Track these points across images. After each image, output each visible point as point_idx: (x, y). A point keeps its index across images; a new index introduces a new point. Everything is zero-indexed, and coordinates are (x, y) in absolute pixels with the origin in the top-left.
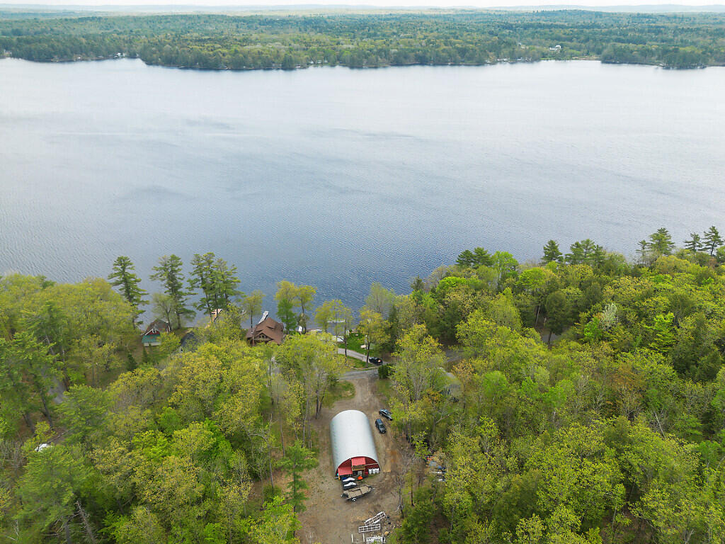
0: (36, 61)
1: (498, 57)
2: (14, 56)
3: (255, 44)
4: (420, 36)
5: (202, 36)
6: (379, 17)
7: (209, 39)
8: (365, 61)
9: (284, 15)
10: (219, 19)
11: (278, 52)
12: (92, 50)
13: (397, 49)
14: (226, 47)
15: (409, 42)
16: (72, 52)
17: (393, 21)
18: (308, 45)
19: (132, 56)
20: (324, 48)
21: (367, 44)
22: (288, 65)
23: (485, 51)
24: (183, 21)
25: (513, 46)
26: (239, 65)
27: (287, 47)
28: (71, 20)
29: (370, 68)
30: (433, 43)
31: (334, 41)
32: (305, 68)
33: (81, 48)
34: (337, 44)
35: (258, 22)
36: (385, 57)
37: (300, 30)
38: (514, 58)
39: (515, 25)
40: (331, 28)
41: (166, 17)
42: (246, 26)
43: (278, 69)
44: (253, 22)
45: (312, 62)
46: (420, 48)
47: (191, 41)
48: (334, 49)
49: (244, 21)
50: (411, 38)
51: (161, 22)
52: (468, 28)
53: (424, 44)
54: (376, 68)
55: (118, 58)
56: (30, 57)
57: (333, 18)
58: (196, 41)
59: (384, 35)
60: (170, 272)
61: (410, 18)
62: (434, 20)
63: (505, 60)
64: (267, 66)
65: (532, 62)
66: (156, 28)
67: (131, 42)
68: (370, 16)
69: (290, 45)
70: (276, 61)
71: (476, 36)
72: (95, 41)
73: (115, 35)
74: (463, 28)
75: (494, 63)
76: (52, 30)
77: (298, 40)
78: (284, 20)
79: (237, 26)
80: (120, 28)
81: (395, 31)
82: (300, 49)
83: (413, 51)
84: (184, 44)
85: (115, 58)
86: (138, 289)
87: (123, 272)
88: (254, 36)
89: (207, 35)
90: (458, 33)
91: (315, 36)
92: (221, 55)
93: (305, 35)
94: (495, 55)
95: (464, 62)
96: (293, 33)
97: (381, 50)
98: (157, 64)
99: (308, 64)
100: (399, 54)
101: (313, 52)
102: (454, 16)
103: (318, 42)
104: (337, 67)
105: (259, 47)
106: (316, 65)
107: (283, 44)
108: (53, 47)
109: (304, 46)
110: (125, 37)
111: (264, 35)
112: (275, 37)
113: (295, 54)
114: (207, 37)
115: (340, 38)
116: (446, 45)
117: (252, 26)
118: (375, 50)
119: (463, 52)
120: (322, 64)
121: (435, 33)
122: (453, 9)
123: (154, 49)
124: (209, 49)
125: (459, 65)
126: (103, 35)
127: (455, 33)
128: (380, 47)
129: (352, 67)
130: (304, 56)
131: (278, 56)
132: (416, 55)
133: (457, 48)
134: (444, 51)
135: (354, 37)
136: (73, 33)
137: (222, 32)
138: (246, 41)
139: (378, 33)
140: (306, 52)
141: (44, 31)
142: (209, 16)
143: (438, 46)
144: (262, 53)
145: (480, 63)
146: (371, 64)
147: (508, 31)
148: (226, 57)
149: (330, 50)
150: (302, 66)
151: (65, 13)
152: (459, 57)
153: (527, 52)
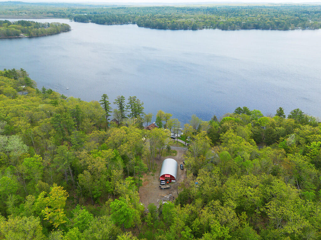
0: (99, 24)
1: (296, 27)
2: (92, 22)
3: (183, 18)
4: (259, 16)
5: (162, 15)
6: (242, 8)
7: (164, 17)
8: (229, 27)
9: (199, 6)
10: (171, 8)
11: (191, 22)
12: (119, 20)
13: (246, 22)
14: (171, 20)
15: (252, 19)
16: (112, 21)
17: (248, 9)
18: (205, 19)
19: (134, 23)
20: (212, 21)
21: (232, 19)
22: (194, 28)
23: (289, 24)
24: (157, 9)
25: (305, 22)
26: (174, 27)
27: (196, 20)
28: (115, 8)
29: (231, 30)
30: (264, 19)
31: (217, 18)
32: (201, 29)
33: (115, 19)
34: (218, 19)
35: (187, 9)
36: (239, 25)
37: (204, 13)
38: (304, 27)
39: (310, 11)
40: (218, 12)
41: (150, 8)
42: (181, 11)
43: (190, 29)
44: (185, 10)
45: (205, 27)
46: (257, 21)
47: (157, 17)
48: (216, 21)
49: (181, 9)
50: (254, 17)
51: (148, 10)
52: (284, 13)
53: (259, 20)
54: (234, 30)
55: (129, 24)
56: (97, 22)
57: (220, 8)
58: (159, 17)
59: (241, 15)
60: (120, 102)
61: (257, 8)
62: (268, 9)
63: (299, 28)
64: (185, 28)
65: (314, 29)
66: (145, 12)
67: (134, 18)
68: (238, 7)
69: (197, 19)
70: (190, 26)
71: (287, 16)
72: (121, 17)
73: (129, 14)
74: (282, 13)
75: (293, 29)
76: (107, 12)
77: (201, 17)
78: (198, 9)
79: (178, 11)
80: (132, 11)
81: (247, 13)
82: (201, 21)
83: (253, 23)
84: (154, 18)
85: (127, 24)
86: (109, 107)
87: (104, 100)
88: (184, 15)
89: (164, 15)
90: (279, 15)
91: (210, 15)
92: (167, 23)
93: (205, 15)
94: (294, 25)
95: (277, 28)
96: (201, 14)
97: (238, 22)
98: (142, 26)
99: (203, 28)
100: (246, 24)
101: (206, 22)
102: (280, 7)
103: (210, 18)
104: (216, 29)
105: (184, 20)
106: (207, 28)
107: (194, 19)
108: (106, 19)
109: (203, 20)
110: (133, 15)
111: (188, 15)
112: (192, 16)
113: (198, 23)
114: (164, 16)
115: (220, 17)
116: (270, 20)
117: (184, 11)
118: (235, 22)
119: (278, 24)
120: (210, 28)
121: (267, 15)
122: (280, 4)
123: (142, 20)
124: (163, 21)
125: (275, 30)
126: (125, 15)
127: (277, 15)
128: (238, 21)
129: (223, 30)
130: (202, 24)
131: (191, 24)
132: (254, 25)
133: (276, 22)
134: (268, 23)
135: (227, 16)
136: (114, 13)
137: (171, 14)
138: (179, 17)
139: (239, 14)
140: (204, 23)
141: (104, 13)
142: (167, 7)
143: (266, 21)
144: (184, 23)
145: (286, 29)
146: (232, 28)
147: (305, 14)
148: (169, 24)
149: (214, 22)
150: (200, 28)
151: (114, 6)
152: (275, 26)
153: (312, 24)
